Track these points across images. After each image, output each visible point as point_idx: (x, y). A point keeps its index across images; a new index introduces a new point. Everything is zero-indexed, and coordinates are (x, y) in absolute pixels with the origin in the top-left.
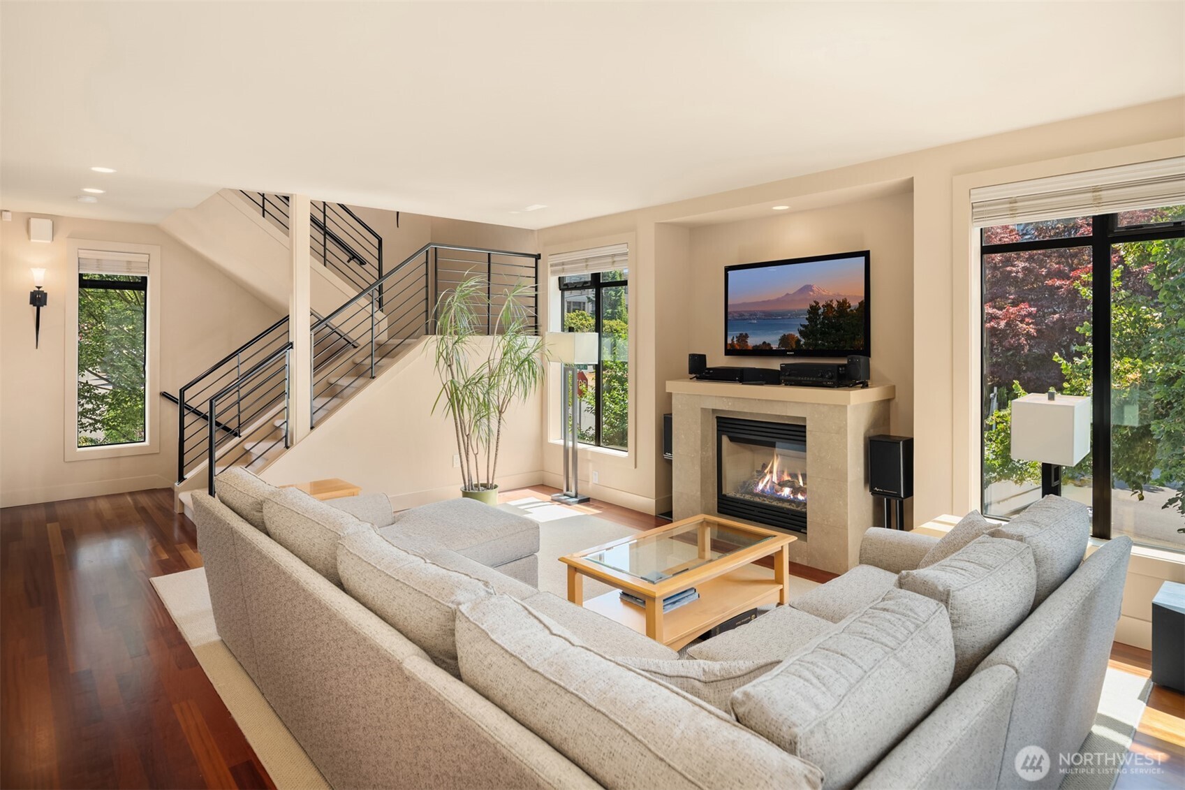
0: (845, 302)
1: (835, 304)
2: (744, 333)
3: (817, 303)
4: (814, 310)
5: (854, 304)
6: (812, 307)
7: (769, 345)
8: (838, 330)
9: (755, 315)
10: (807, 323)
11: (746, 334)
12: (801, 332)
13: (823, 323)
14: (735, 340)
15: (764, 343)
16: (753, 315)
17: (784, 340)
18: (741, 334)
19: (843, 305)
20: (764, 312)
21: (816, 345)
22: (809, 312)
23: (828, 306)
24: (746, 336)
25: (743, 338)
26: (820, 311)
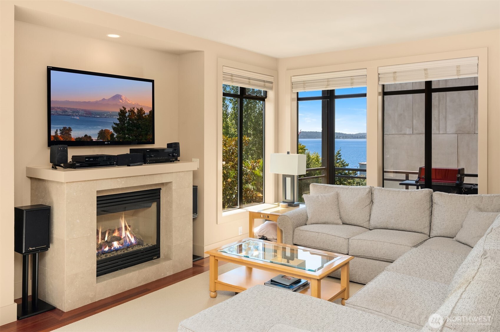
0: (141, 110)
1: (136, 111)
2: (67, 127)
3: (125, 109)
4: (122, 113)
5: (147, 112)
6: (121, 111)
7: (90, 137)
8: (138, 128)
9: (78, 112)
10: (118, 122)
11: (70, 128)
12: (114, 129)
13: (128, 123)
14: (59, 132)
15: (86, 136)
16: (75, 112)
17: (102, 134)
18: (64, 128)
19: (141, 111)
20: (85, 111)
21: (125, 138)
22: (120, 114)
23: (132, 111)
24: (70, 130)
25: (66, 131)
26: (127, 114)
